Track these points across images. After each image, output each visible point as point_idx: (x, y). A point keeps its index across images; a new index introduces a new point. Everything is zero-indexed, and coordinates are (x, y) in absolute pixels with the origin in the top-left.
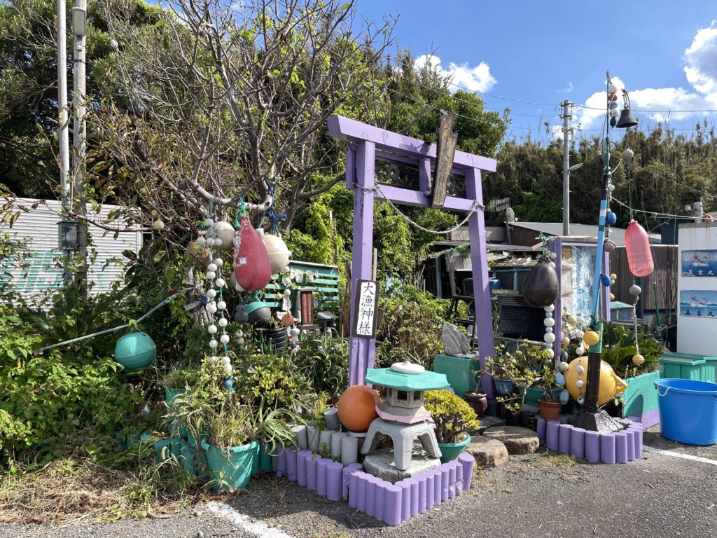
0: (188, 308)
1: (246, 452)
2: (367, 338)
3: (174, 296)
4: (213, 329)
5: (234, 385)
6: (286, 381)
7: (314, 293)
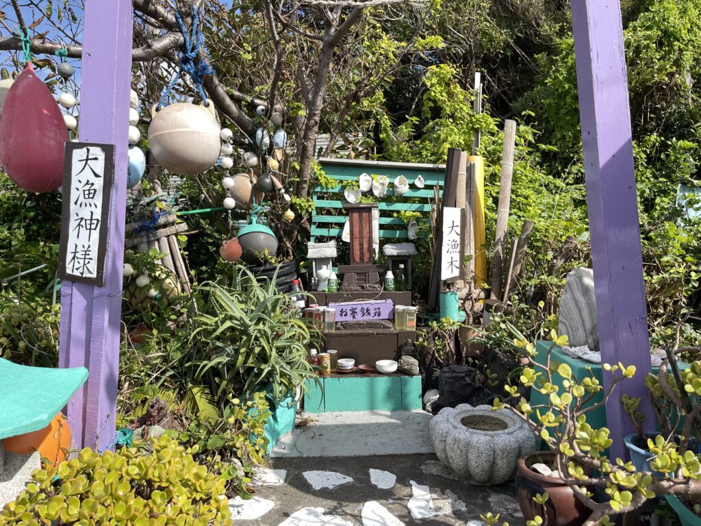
2: (88, 283)
7: (409, 214)
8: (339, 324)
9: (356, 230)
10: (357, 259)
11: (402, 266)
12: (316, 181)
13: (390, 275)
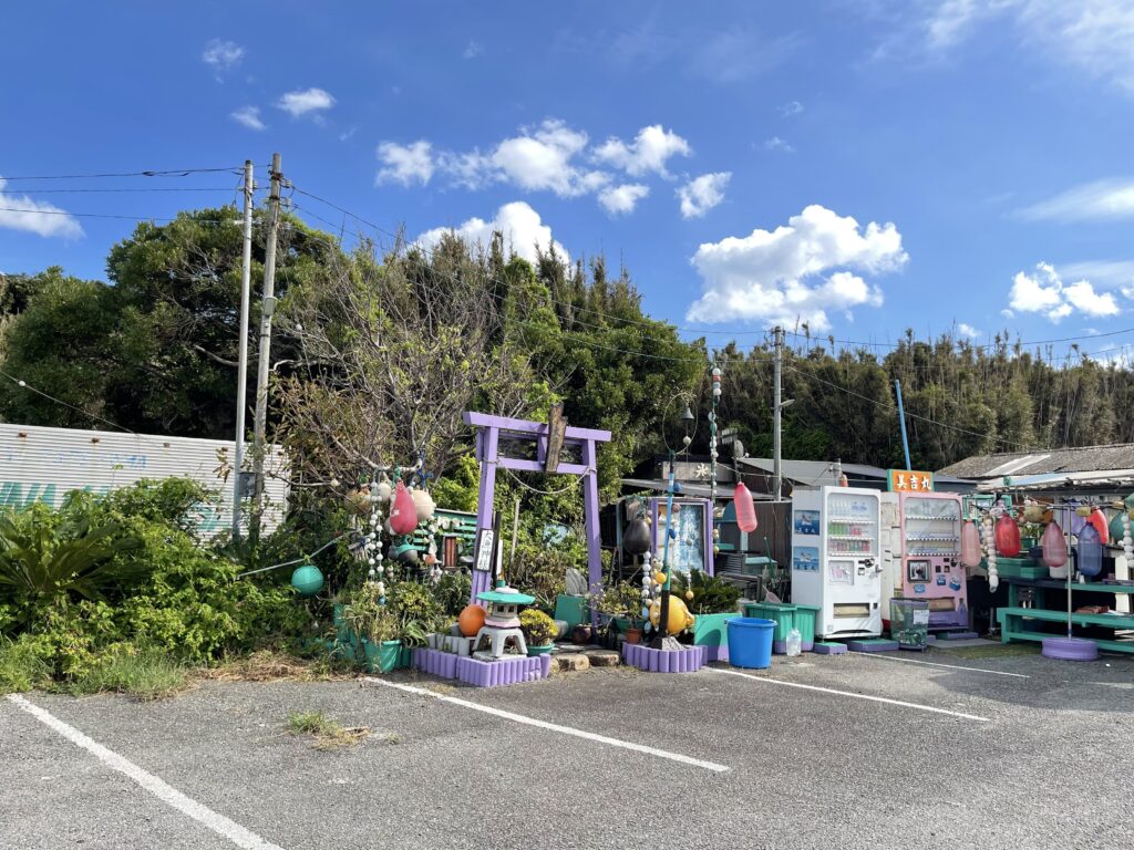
0: (350, 547)
1: (392, 646)
2: (485, 572)
3: (340, 537)
4: (372, 561)
5: (386, 602)
6: (423, 600)
7: (459, 539)
9: (449, 548)
10: (448, 564)
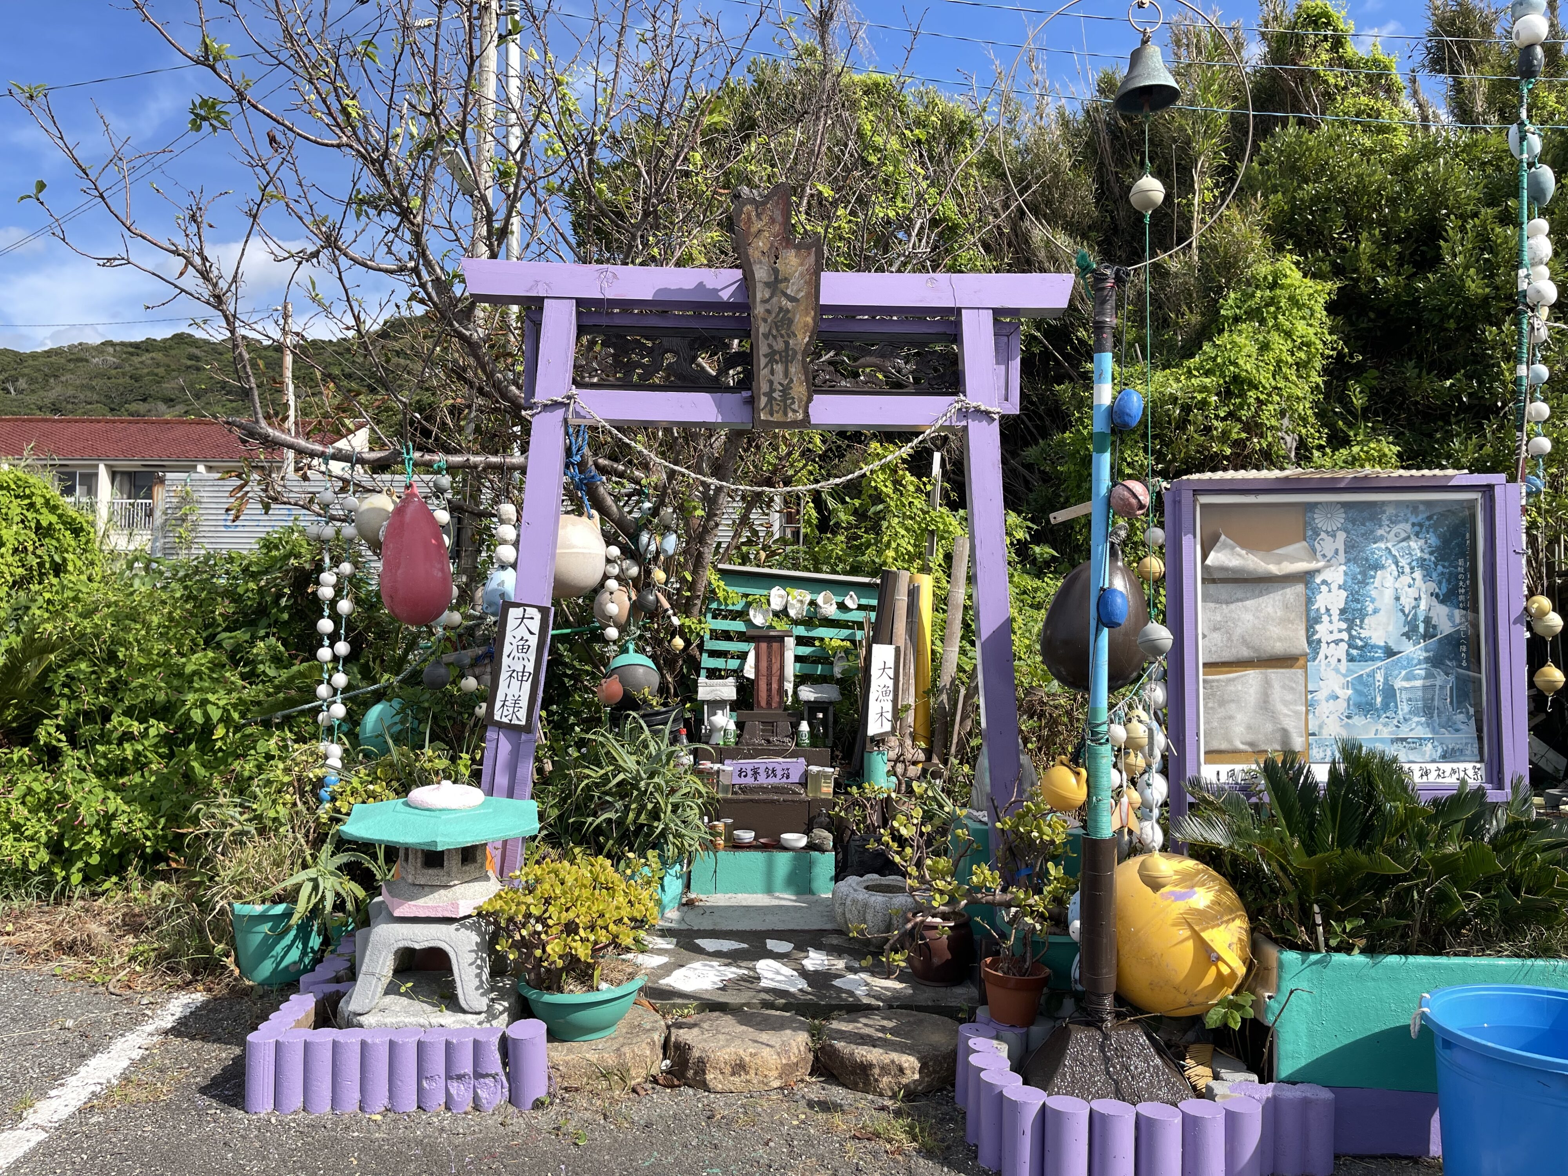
2: (514, 730)
7: (836, 643)
8: (736, 789)
9: (764, 664)
10: (763, 703)
11: (820, 715)
12: (711, 596)
13: (804, 727)
